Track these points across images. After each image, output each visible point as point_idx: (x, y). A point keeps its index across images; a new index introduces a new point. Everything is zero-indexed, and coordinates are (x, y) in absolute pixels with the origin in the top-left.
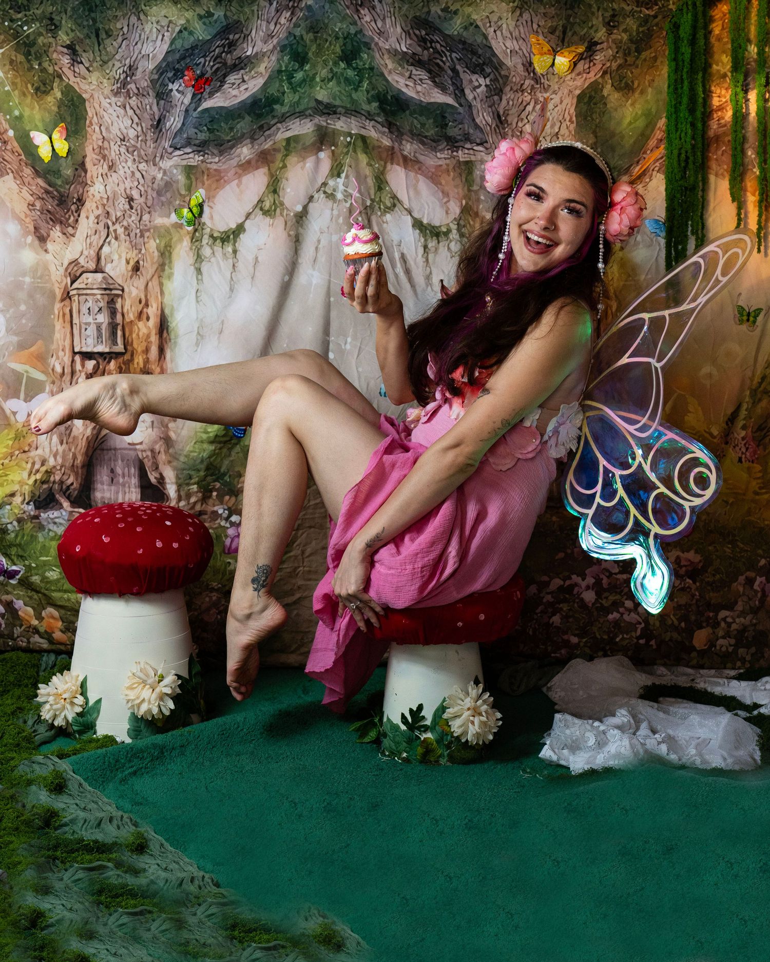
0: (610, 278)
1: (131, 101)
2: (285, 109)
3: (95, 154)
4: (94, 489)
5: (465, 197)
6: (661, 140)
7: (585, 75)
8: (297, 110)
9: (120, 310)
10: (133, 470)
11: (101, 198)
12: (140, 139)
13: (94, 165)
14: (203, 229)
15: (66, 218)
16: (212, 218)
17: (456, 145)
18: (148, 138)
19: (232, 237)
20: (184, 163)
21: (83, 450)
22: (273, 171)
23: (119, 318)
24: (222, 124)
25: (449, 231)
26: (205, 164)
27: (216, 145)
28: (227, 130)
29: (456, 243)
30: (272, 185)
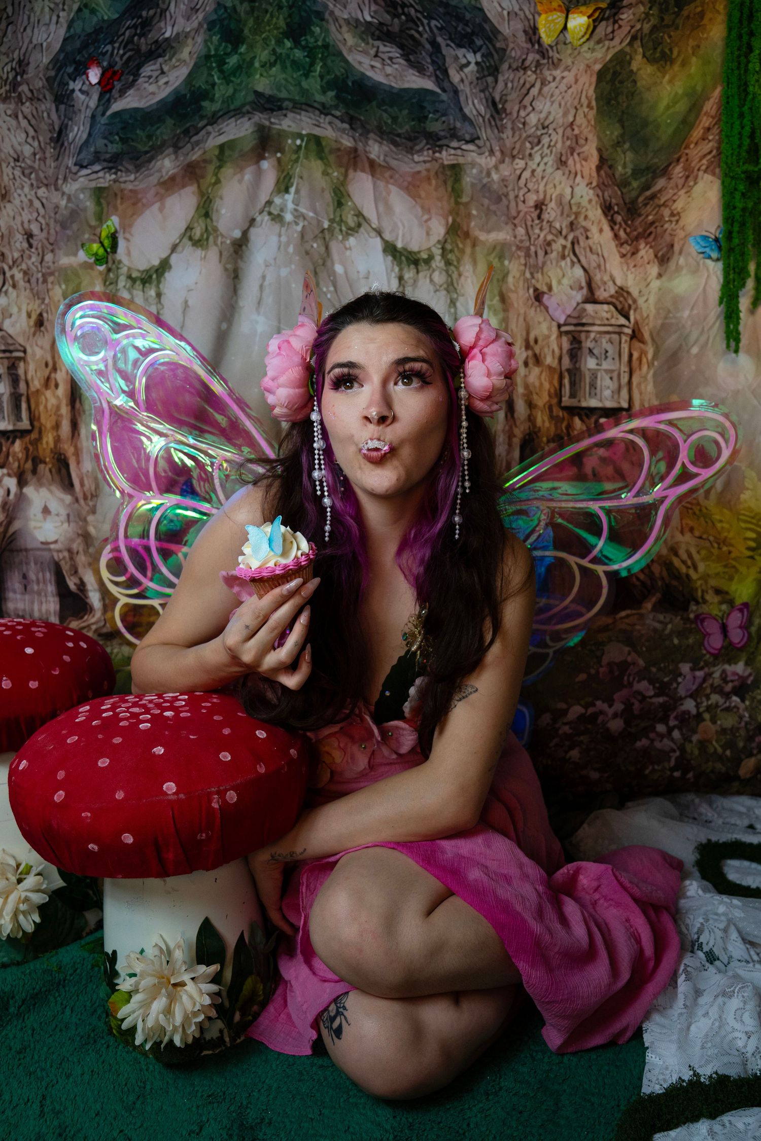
0: (645, 315)
1: (24, 109)
2: (216, 107)
5: (451, 213)
6: (709, 129)
7: (607, 43)
8: (232, 107)
9: (23, 377)
10: (48, 575)
12: (37, 157)
14: (118, 268)
16: (129, 253)
17: (438, 143)
18: (48, 155)
19: (154, 276)
20: (93, 185)
22: (203, 189)
23: (22, 386)
24: (138, 132)
25: (431, 258)
26: (117, 184)
27: (131, 159)
28: (144, 139)
29: (441, 273)
30: (203, 207)
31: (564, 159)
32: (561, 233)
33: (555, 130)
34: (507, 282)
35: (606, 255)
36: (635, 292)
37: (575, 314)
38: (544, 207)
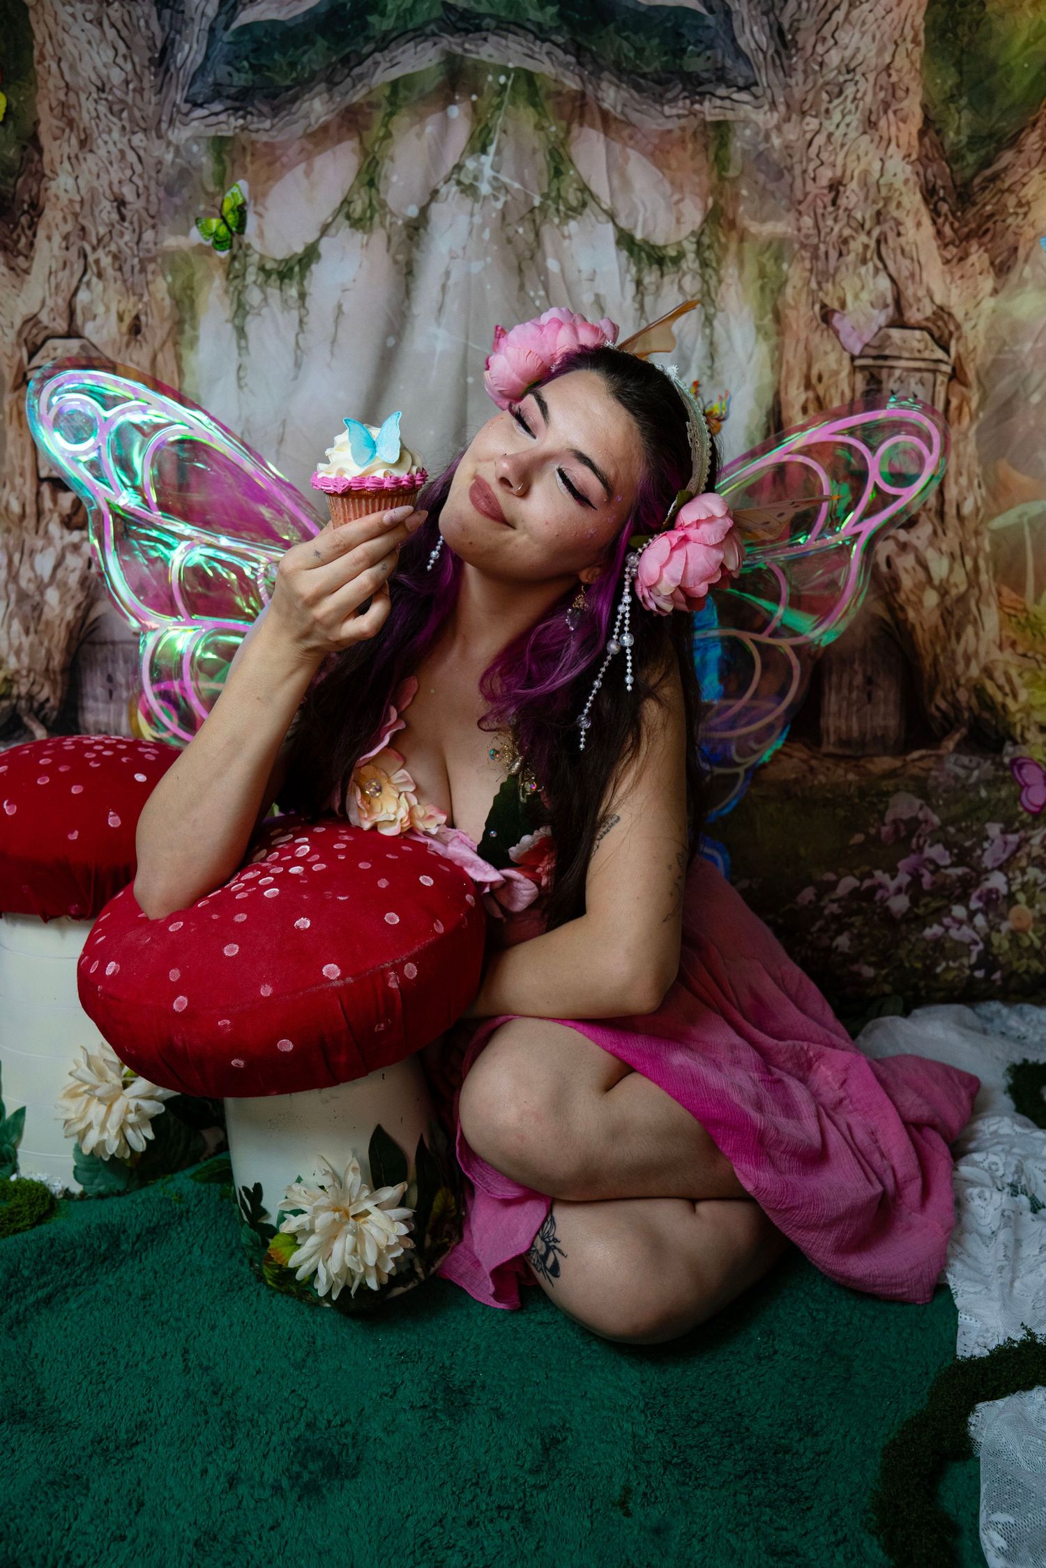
0: (971, 347)
1: (111, 12)
2: (388, 24)
3: (55, 117)
4: (83, 709)
5: (712, 191)
8: (410, 26)
11: (71, 201)
12: (131, 86)
13: (55, 139)
14: (246, 256)
15: (13, 240)
16: (261, 235)
17: (699, 89)
18: (146, 85)
19: (297, 269)
20: (211, 132)
21: (62, 644)
22: (367, 146)
24: (276, 56)
25: (681, 255)
26: (246, 132)
27: (266, 97)
28: (285, 68)
29: (694, 278)
30: (367, 172)
31: (873, 118)
32: (862, 226)
33: (863, 75)
34: (784, 295)
35: (923, 260)
36: (959, 315)
37: (876, 343)
38: (841, 189)
